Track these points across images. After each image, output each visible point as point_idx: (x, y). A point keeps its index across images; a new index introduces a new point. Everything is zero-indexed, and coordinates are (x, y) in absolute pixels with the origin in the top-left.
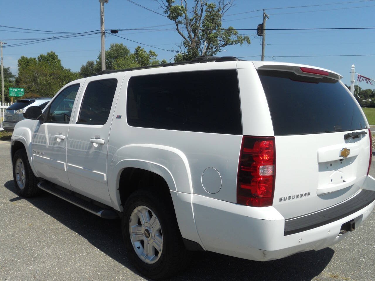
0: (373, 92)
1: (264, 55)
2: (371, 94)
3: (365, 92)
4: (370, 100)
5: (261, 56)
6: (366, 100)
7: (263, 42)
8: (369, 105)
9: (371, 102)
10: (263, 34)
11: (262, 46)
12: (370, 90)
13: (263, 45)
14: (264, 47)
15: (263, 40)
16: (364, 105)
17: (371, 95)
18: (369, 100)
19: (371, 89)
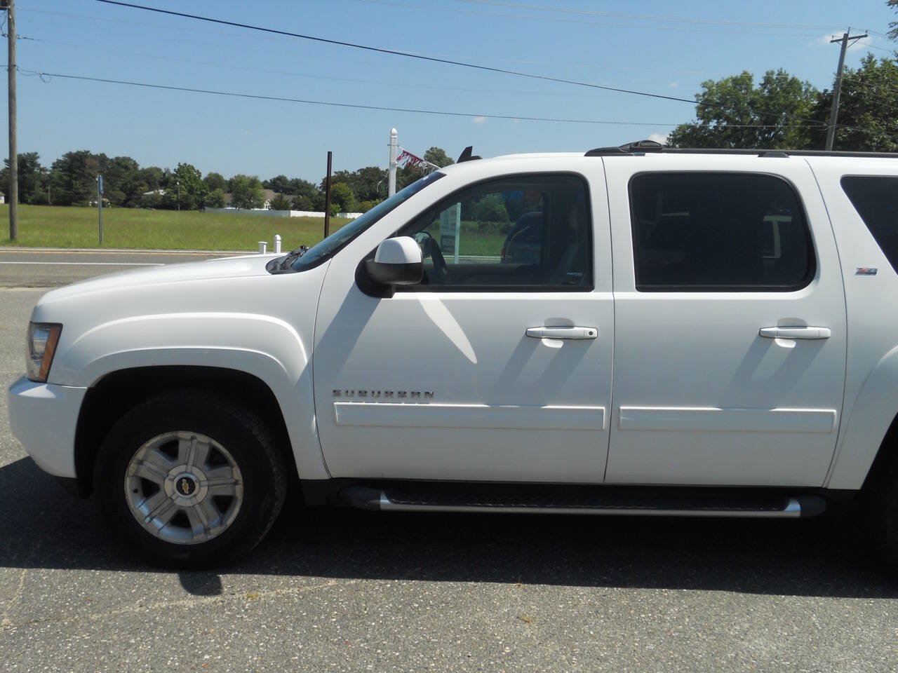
0: (164, 174)
1: (15, 66)
2: (161, 178)
3: (148, 174)
4: (162, 192)
5: (7, 68)
6: (152, 193)
7: (10, 30)
8: (160, 204)
9: (164, 196)
10: (9, 7)
11: (7, 38)
12: (159, 170)
13: (10, 35)
14: (14, 43)
15: (10, 22)
16: (150, 204)
17: (162, 180)
18: (159, 192)
19: (159, 167)
